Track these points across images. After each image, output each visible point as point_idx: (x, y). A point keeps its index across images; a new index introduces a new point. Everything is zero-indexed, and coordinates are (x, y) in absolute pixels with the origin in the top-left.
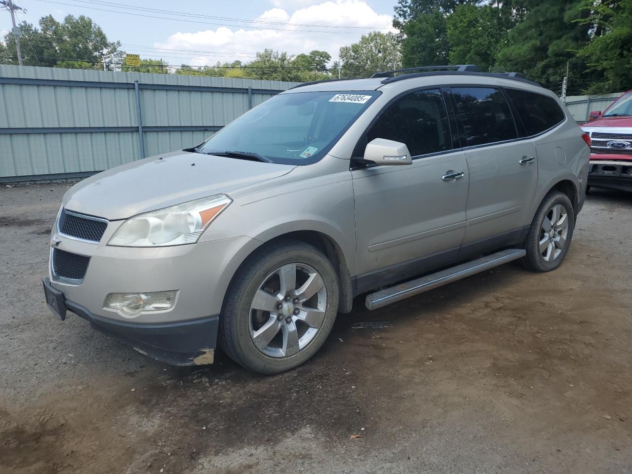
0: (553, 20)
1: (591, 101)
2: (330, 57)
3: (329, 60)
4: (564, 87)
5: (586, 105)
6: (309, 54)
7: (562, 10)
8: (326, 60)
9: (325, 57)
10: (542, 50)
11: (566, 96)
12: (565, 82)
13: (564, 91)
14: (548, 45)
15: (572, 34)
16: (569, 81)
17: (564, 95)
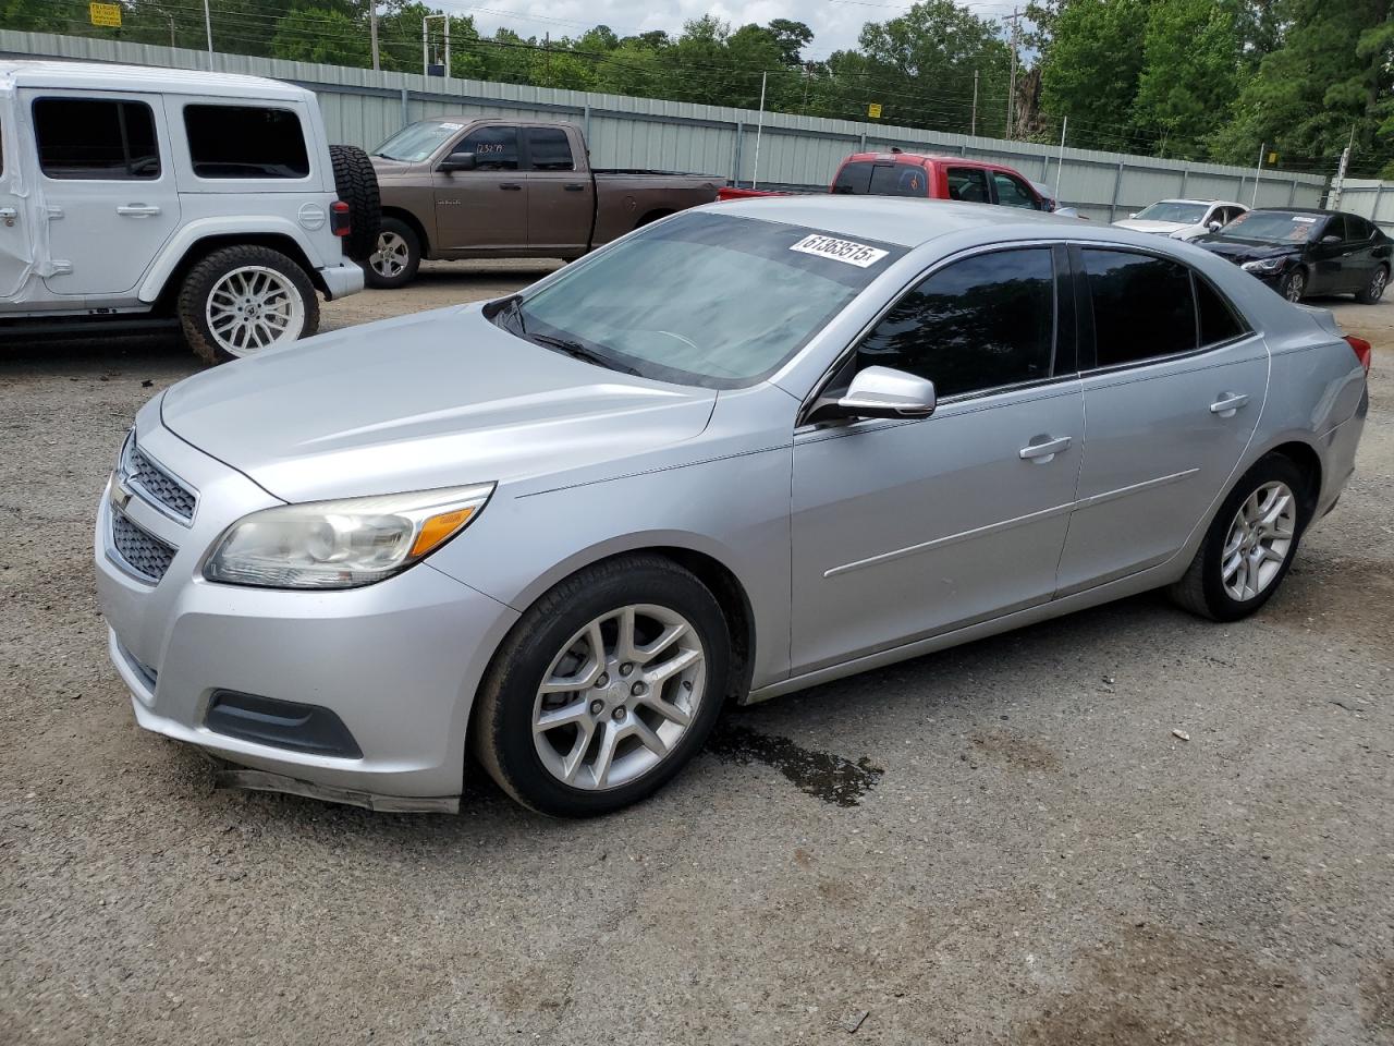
0: (1334, 48)
1: (1383, 190)
2: (812, 36)
3: (808, 41)
4: (1343, 163)
5: (1375, 196)
6: (767, 26)
7: (1356, 35)
8: (803, 42)
9: (801, 33)
10: (1313, 97)
11: (1346, 177)
12: (1345, 155)
13: (1342, 170)
14: (1325, 88)
15: (1362, 78)
16: (1351, 154)
17: (1341, 177)
